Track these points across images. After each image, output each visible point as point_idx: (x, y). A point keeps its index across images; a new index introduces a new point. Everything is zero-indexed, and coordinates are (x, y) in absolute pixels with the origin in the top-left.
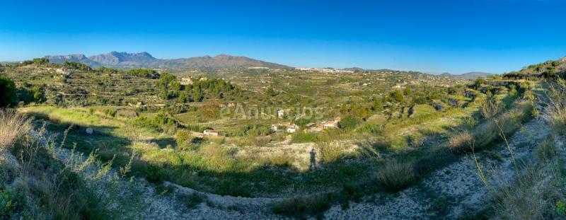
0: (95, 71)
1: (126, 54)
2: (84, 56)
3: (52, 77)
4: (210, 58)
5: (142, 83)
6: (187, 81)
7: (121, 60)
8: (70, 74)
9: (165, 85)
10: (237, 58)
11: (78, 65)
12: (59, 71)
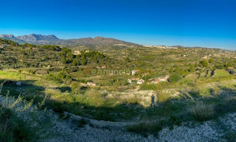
0: (21, 46)
1: (41, 35)
2: (13, 36)
4: (91, 38)
7: (38, 39)
8: (4, 47)
9: (65, 55)
10: (107, 39)
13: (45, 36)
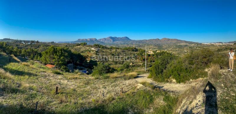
0: (108, 49)
3: (90, 52)
4: (159, 39)
5: (131, 54)
6: (151, 53)
8: (98, 50)
9: (141, 54)
10: (172, 40)
11: (99, 46)
12: (93, 49)
13: (119, 38)
